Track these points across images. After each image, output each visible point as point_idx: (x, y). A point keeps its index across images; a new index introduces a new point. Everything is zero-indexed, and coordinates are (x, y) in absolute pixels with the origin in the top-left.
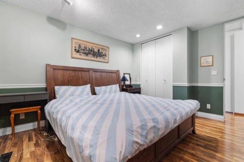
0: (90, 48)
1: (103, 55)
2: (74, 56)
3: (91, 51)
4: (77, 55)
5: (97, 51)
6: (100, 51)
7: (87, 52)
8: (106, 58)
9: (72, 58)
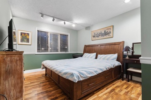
0: (100, 32)
1: (109, 33)
2: (93, 39)
3: (100, 34)
4: (94, 39)
5: (104, 32)
6: (106, 31)
7: (98, 35)
8: (111, 34)
9: (92, 40)
